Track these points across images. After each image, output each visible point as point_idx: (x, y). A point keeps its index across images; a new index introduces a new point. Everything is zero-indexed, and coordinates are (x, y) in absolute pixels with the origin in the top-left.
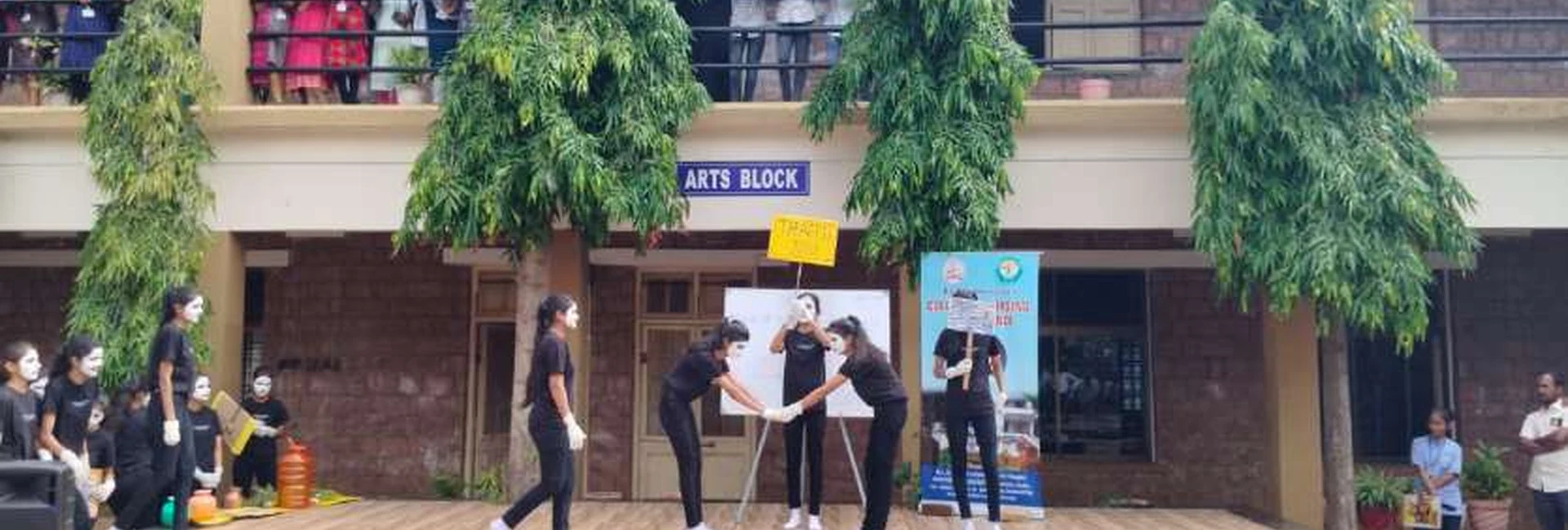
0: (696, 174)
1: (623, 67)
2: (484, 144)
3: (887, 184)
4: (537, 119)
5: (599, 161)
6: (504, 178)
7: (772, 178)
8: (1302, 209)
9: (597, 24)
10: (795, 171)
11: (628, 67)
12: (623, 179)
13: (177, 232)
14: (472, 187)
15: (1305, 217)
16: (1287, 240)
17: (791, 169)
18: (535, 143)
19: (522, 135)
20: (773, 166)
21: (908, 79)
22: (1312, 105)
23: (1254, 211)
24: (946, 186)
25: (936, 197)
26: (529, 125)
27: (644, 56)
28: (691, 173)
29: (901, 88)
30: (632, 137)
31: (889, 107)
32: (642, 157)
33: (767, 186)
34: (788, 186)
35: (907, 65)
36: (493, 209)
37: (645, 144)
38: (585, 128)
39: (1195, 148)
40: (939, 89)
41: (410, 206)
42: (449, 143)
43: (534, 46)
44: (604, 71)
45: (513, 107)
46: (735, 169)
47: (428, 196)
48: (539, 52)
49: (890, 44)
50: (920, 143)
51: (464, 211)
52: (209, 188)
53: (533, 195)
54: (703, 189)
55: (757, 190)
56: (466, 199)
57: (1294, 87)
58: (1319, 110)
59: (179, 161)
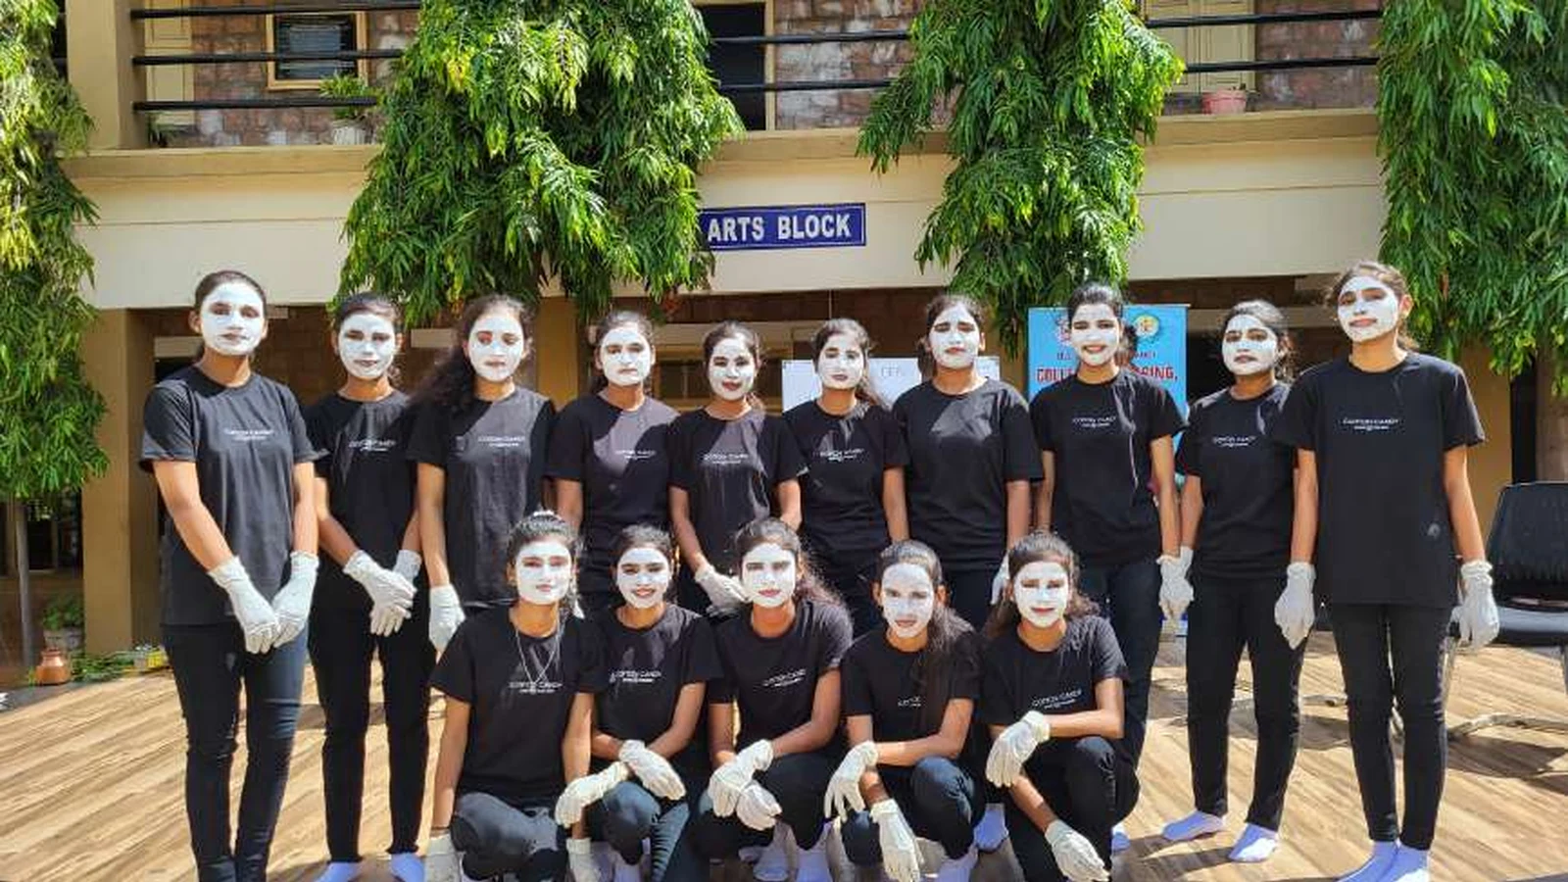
0: (721, 227)
1: (623, 77)
2: (440, 182)
3: (983, 217)
4: (511, 147)
5: (596, 201)
6: (468, 226)
7: (817, 226)
8: (1537, 234)
9: (583, 20)
10: (847, 217)
11: (630, 77)
12: (627, 224)
13: (42, 308)
14: (428, 239)
15: (1539, 244)
16: (1514, 276)
17: (842, 214)
18: (510, 176)
19: (491, 168)
20: (820, 211)
21: (1007, 84)
22: (1547, 98)
23: (1467, 238)
24: (1064, 220)
25: (1048, 235)
26: (499, 155)
27: (649, 61)
28: (714, 222)
29: (997, 92)
30: (637, 168)
31: (984, 118)
32: (652, 195)
33: (813, 235)
34: (839, 234)
35: (1006, 65)
36: (457, 266)
37: (656, 178)
38: (577, 159)
39: (1390, 158)
40: (1049, 93)
41: (347, 267)
42: (393, 180)
43: (500, 46)
44: (596, 81)
45: (478, 134)
46: (770, 215)
47: (369, 250)
48: (509, 56)
49: (981, 36)
50: (1025, 164)
51: (419, 269)
52: (81, 250)
53: (511, 247)
54: (730, 242)
55: (799, 241)
56: (420, 253)
57: (1525, 73)
58: (1558, 106)
59: (38, 217)
